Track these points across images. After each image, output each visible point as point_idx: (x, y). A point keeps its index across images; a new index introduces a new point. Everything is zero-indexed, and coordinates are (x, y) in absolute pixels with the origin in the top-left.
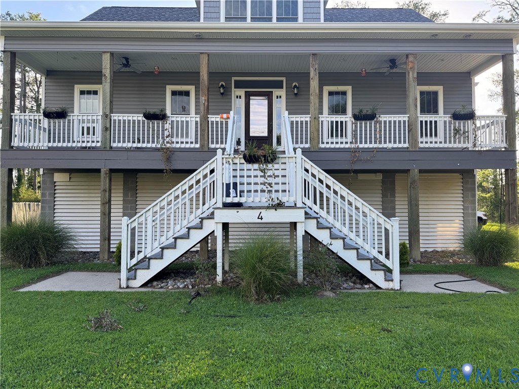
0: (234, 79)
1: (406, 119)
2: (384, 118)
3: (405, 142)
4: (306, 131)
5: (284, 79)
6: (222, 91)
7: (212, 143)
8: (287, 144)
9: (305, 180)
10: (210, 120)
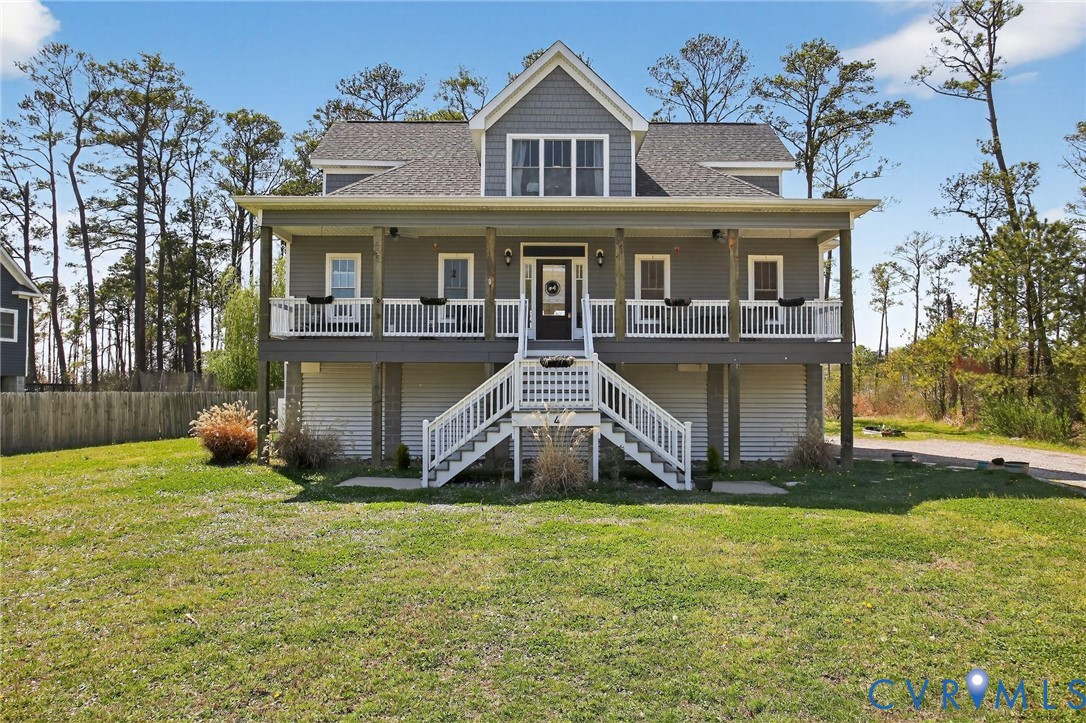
0: (522, 245)
1: (727, 305)
2: (696, 303)
3: (724, 332)
4: (611, 319)
5: (586, 245)
6: (508, 260)
7: (500, 331)
8: (587, 333)
9: (604, 379)
10: (497, 304)
